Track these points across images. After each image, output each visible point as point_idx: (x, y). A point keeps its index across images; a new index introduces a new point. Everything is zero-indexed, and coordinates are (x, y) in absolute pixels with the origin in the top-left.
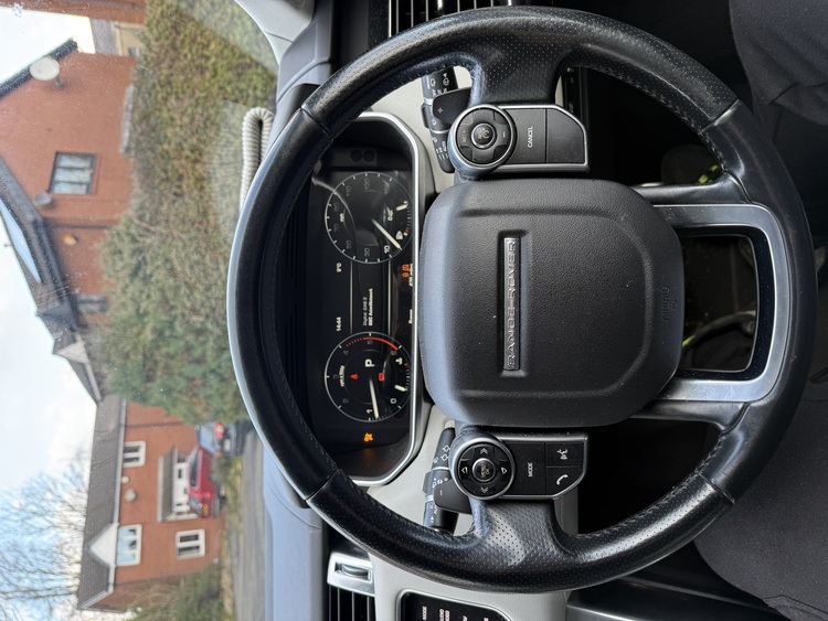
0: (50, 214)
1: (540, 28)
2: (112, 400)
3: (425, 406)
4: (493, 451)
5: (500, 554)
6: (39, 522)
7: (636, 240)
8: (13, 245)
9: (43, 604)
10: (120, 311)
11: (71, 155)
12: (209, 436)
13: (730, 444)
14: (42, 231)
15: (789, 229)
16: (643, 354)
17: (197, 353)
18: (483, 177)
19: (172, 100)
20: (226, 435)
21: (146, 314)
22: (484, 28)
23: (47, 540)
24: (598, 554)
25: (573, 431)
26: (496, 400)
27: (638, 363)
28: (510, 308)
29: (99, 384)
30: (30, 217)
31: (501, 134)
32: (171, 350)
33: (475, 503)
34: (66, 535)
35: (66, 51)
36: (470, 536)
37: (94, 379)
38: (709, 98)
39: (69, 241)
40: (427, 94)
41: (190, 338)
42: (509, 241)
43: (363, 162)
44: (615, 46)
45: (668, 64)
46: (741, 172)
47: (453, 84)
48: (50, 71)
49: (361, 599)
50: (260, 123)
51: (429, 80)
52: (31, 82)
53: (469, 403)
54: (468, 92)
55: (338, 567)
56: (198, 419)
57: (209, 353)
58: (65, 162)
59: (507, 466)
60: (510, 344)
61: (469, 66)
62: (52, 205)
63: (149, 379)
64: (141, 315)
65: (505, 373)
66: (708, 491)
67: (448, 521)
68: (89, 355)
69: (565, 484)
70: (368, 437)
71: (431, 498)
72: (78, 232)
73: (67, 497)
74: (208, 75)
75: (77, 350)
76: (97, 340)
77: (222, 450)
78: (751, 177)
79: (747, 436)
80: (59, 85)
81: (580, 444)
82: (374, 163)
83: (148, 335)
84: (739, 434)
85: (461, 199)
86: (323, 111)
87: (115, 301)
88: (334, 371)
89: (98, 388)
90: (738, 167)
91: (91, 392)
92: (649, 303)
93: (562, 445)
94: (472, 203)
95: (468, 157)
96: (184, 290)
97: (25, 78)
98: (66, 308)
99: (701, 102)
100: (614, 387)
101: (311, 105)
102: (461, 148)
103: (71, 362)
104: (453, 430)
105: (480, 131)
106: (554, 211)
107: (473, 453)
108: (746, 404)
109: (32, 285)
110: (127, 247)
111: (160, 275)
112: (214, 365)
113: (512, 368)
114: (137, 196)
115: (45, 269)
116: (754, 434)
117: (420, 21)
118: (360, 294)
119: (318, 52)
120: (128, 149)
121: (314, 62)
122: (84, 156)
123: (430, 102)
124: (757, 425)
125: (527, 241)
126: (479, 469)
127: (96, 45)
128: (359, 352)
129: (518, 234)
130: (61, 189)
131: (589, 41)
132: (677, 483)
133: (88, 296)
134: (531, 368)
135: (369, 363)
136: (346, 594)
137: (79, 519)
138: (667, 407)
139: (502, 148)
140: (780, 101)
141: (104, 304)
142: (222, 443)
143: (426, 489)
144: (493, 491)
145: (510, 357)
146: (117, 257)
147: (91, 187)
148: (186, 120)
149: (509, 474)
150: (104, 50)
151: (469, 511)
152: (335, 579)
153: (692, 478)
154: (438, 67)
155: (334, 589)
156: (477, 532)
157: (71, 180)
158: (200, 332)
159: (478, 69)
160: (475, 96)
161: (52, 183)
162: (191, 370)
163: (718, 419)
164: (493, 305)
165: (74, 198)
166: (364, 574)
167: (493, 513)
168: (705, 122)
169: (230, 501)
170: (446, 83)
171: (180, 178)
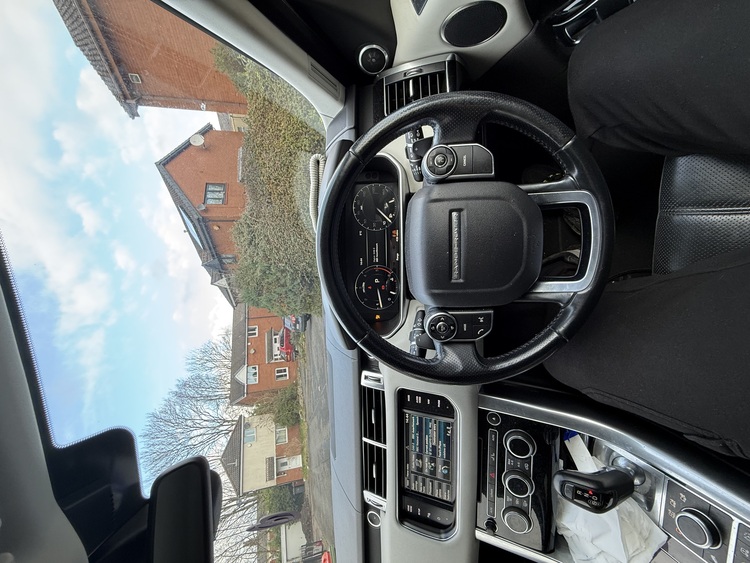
0: (206, 215)
1: (471, 102)
2: (241, 306)
3: (407, 301)
4: (447, 319)
5: (450, 367)
6: (210, 365)
7: (519, 212)
8: (188, 231)
9: (214, 403)
10: (244, 261)
11: (213, 184)
12: (288, 323)
13: (566, 313)
14: (202, 223)
15: (601, 203)
16: (522, 269)
17: (282, 282)
18: (439, 182)
19: (264, 155)
20: (297, 321)
21: (257, 263)
22: (442, 104)
23: (215, 373)
24: (499, 366)
25: (486, 308)
26: (448, 294)
27: (519, 274)
28: (455, 249)
29: (235, 298)
30: (196, 217)
31: (450, 160)
32: (270, 280)
33: (437, 344)
34: (223, 370)
35: (207, 131)
36: (436, 359)
37: (231, 295)
38: (560, 135)
39: (216, 228)
40: (408, 141)
41: (279, 274)
42: (454, 214)
43: (371, 179)
44: (510, 110)
45: (538, 118)
46: (575, 174)
47: (422, 136)
48: (199, 141)
49: (377, 392)
50: (318, 162)
51: (410, 135)
52: (191, 147)
53: (434, 296)
54: (431, 139)
55: (366, 377)
56: (284, 314)
57: (288, 281)
58: (211, 188)
59: (454, 326)
60: (456, 267)
61: (433, 125)
62: (206, 211)
63: (260, 295)
64: (254, 264)
65: (453, 281)
66: (555, 336)
67: (422, 353)
68: (229, 284)
69: (482, 333)
70: (378, 317)
71: (414, 343)
72: (220, 224)
73: (222, 353)
74: (281, 140)
75: (223, 282)
76: (233, 276)
77: (295, 329)
78: (581, 177)
79: (575, 308)
80: (205, 148)
81: (490, 314)
82: (377, 179)
83: (258, 273)
84: (570, 307)
85: (429, 193)
86: (361, 151)
87: (241, 258)
88: (360, 285)
89: (234, 301)
90: (574, 171)
91: (231, 303)
92: (525, 244)
93: (481, 315)
94: (434, 195)
95: (433, 172)
96: (274, 250)
97: (187, 145)
98: (216, 261)
99: (556, 138)
100: (507, 286)
101: (353, 149)
102: (429, 168)
103: (220, 288)
104: (423, 312)
105: (439, 158)
106: (477, 198)
107: (438, 320)
108: (575, 293)
109: (199, 252)
110: (245, 230)
111: (263, 243)
112: (290, 288)
113: (456, 277)
114: (249, 204)
115: (205, 242)
116: (579, 308)
117: (401, 106)
118: (372, 246)
119: (348, 123)
120: (243, 180)
121: (346, 128)
122: (219, 185)
123: (411, 145)
124: (580, 303)
125: (464, 213)
126: (440, 327)
127: (221, 126)
128: (372, 275)
129: (459, 211)
130: (210, 202)
131: (497, 108)
132: (539, 332)
133: (227, 255)
134: (465, 278)
135: (377, 281)
136: (370, 390)
137: (228, 363)
138: (533, 295)
139: (450, 167)
140: (594, 136)
141: (235, 259)
142: (295, 326)
143: (411, 339)
144: (446, 338)
145: (455, 274)
146: (241, 236)
147: (225, 201)
148: (272, 164)
149: (454, 330)
150: (226, 128)
151: (434, 348)
152: (364, 383)
153: (546, 330)
154: (413, 128)
155: (364, 387)
156: (439, 357)
157: (215, 197)
158: (283, 271)
159: (437, 127)
160: (435, 141)
161: (205, 198)
162: (278, 290)
163: (560, 301)
164: (447, 247)
165: (217, 206)
166: (379, 380)
167: (446, 348)
168: (558, 148)
169: (300, 353)
170: (418, 135)
171: (270, 194)
